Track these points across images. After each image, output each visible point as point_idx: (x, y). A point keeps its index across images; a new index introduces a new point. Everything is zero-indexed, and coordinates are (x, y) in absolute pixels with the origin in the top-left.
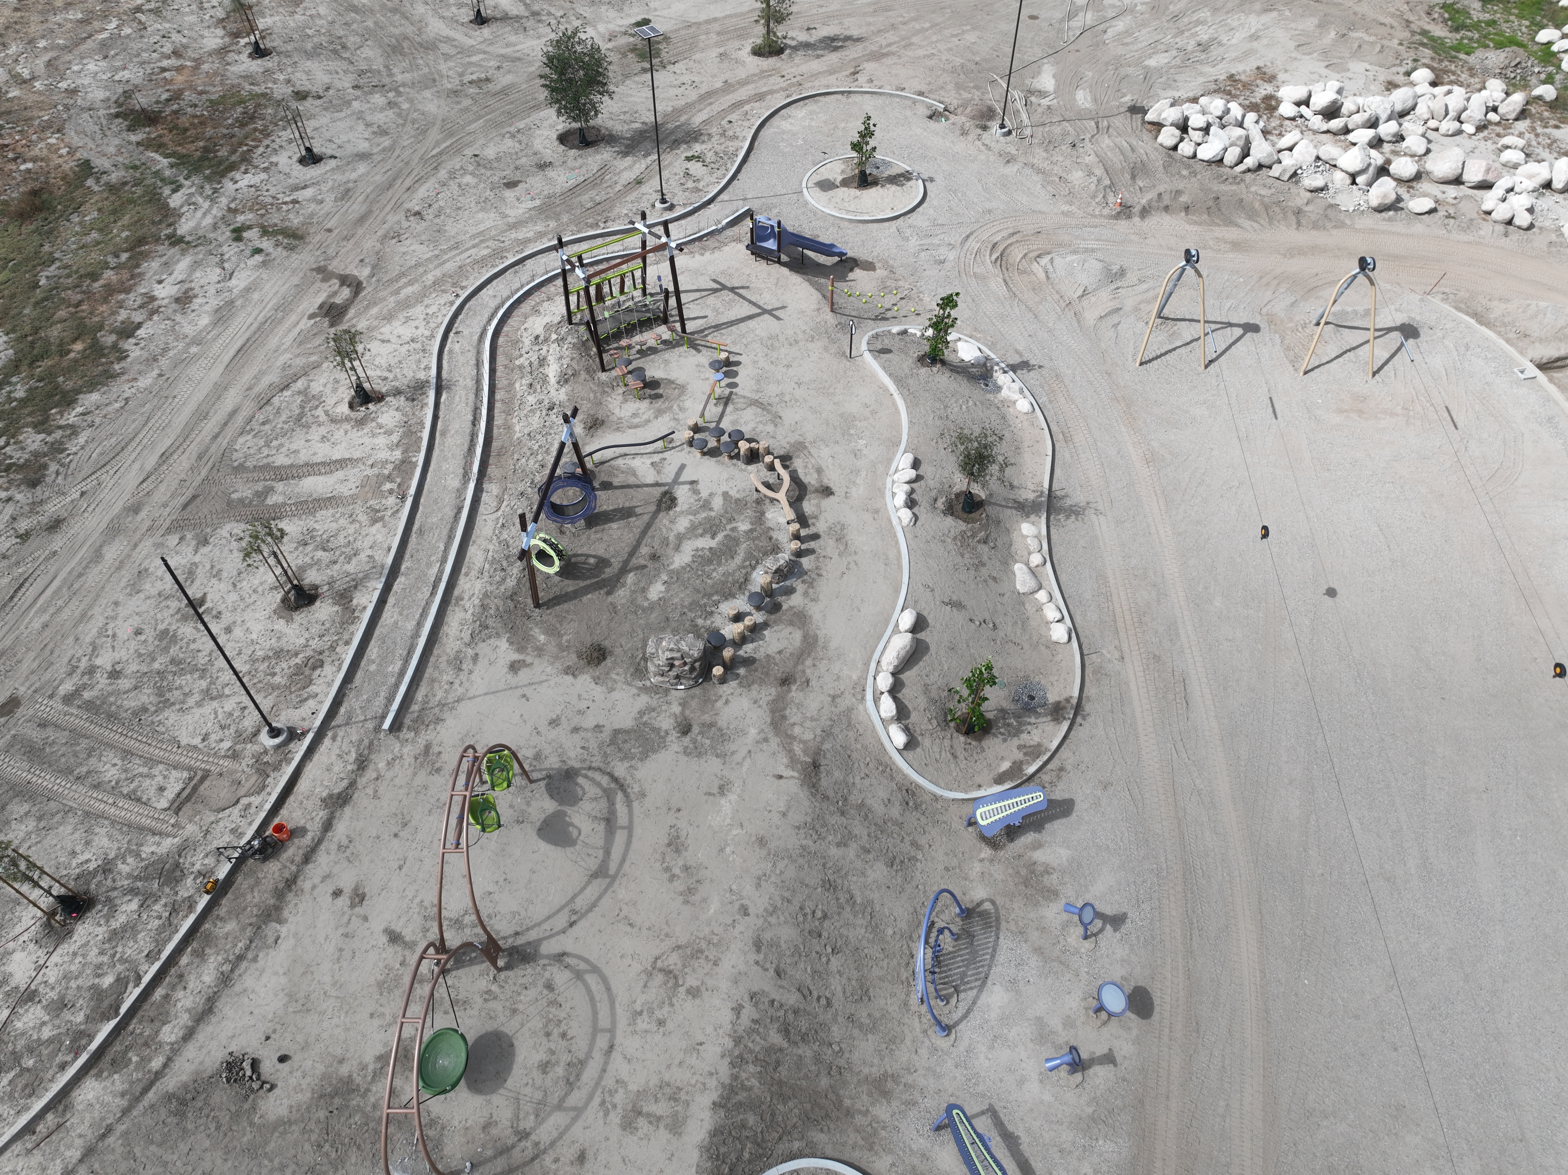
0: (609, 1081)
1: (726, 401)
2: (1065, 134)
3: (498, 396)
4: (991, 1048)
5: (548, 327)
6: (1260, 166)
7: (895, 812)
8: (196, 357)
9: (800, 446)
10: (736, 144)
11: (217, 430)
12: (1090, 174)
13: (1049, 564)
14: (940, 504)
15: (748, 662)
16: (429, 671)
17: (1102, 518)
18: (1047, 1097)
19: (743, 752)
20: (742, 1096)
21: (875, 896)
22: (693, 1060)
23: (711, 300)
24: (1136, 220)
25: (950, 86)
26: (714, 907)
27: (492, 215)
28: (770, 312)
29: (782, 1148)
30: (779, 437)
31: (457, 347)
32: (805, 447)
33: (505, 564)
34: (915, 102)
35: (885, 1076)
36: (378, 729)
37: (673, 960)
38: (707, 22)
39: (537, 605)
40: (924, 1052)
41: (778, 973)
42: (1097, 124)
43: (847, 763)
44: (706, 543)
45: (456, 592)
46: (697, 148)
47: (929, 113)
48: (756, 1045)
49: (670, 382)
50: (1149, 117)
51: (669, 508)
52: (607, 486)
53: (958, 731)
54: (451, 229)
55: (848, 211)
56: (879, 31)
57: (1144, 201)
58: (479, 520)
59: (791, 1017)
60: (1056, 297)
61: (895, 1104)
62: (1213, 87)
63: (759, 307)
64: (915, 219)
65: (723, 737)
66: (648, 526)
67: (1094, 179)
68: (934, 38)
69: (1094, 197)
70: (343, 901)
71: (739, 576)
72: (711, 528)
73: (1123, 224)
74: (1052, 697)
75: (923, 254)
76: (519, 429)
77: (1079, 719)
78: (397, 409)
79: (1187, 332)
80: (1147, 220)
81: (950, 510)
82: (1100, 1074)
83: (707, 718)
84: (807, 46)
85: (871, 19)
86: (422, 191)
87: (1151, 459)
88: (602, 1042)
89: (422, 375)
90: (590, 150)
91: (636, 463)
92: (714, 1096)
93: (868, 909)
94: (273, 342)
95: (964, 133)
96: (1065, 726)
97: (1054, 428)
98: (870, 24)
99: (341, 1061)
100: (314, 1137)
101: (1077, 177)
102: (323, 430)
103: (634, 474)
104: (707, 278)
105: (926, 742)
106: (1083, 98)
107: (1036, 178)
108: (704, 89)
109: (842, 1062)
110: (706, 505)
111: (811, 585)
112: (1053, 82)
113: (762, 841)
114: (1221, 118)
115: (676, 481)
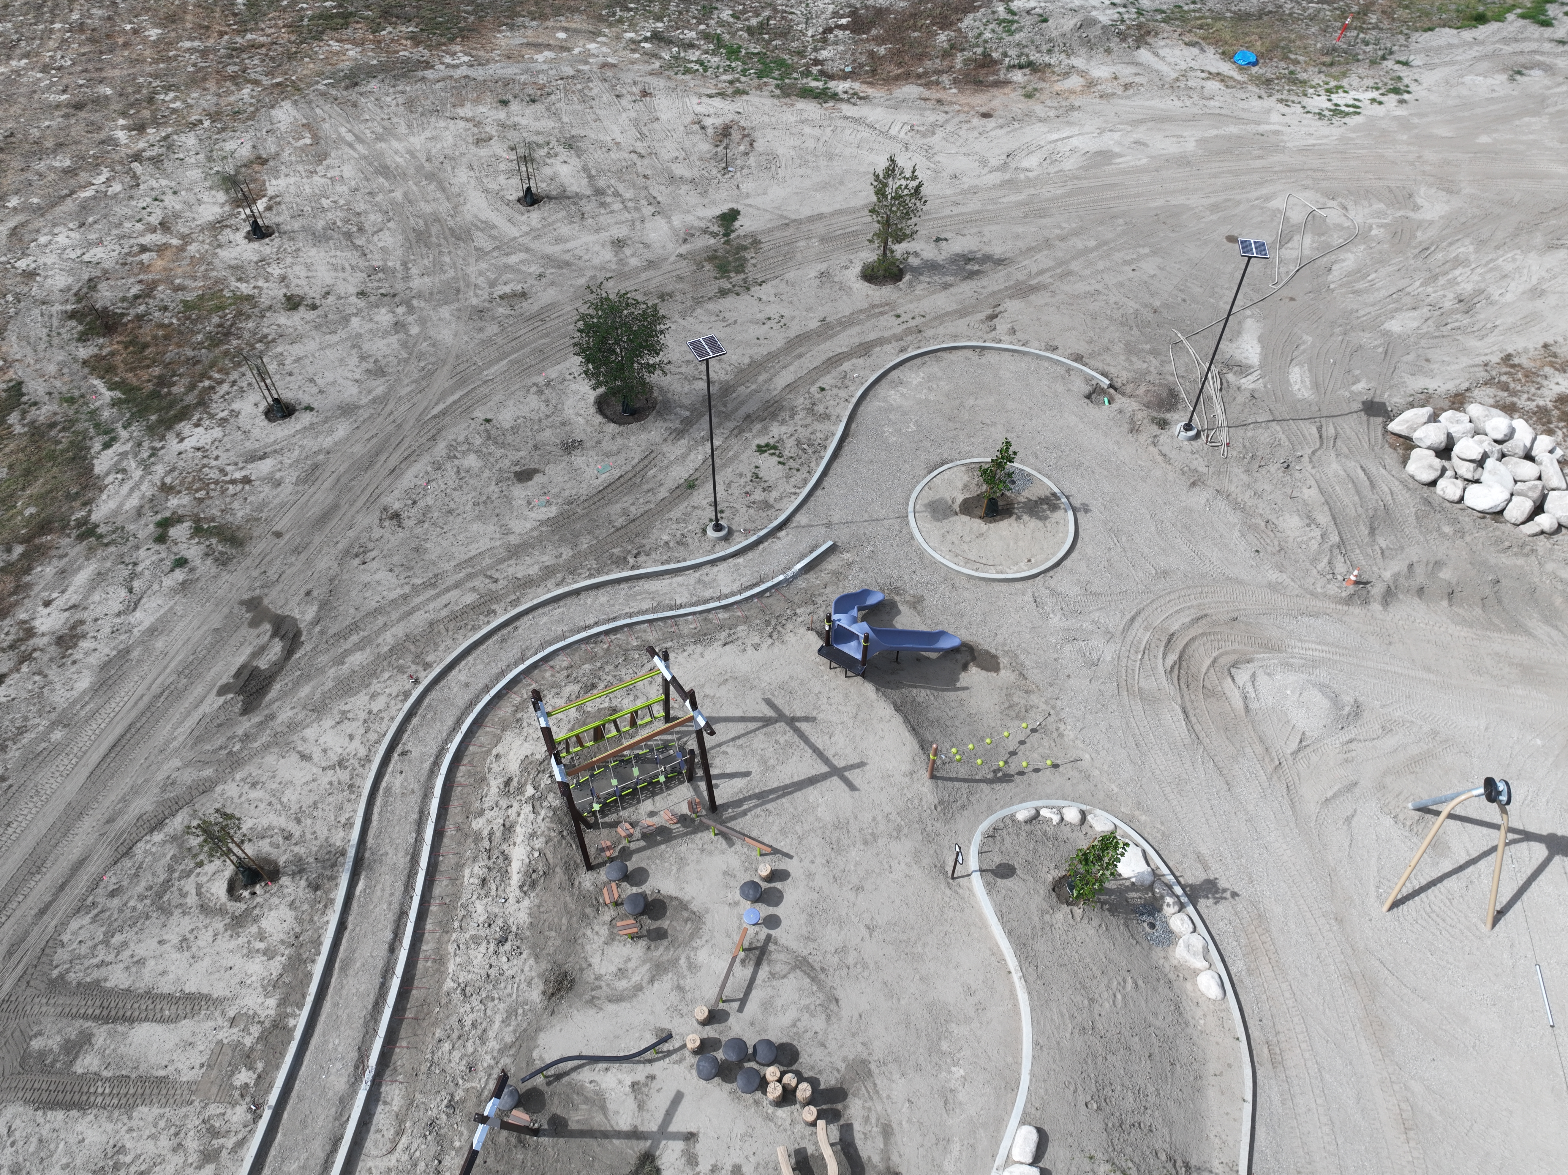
1: (760, 956)
2: (1275, 445)
3: (437, 891)
6: (1560, 530)
8: (57, 749)
9: (862, 1069)
10: (826, 428)
11: (47, 898)
12: (1310, 521)
23: (760, 741)
24: (1376, 607)
25: (1118, 348)
27: (491, 528)
28: (841, 773)
31: (399, 780)
32: (870, 1073)
34: (1069, 369)
38: (811, 219)
42: (1319, 429)
46: (775, 431)
47: (1087, 389)
49: (683, 905)
50: (1395, 426)
52: (558, 1127)
54: (433, 549)
55: (968, 561)
56: (1030, 249)
57: (1387, 575)
62: (1482, 375)
63: (826, 761)
64: (1062, 581)
67: (1317, 533)
68: (1101, 265)
69: (1314, 560)
73: (1357, 615)
75: (1068, 647)
76: (452, 972)
78: (291, 905)
80: (1391, 609)
84: (933, 267)
85: (1020, 229)
86: (409, 479)
87: (1410, 1122)
89: (337, 839)
90: (634, 426)
91: (610, 1081)
94: (163, 731)
95: (1134, 429)
97: (1255, 1033)
98: (1017, 237)
101: (1291, 523)
102: (186, 924)
103: (603, 1107)
104: (759, 695)
106: (1299, 381)
107: (1232, 517)
108: (795, 330)
112: (1258, 349)
114: (1501, 444)
115: (663, 1133)
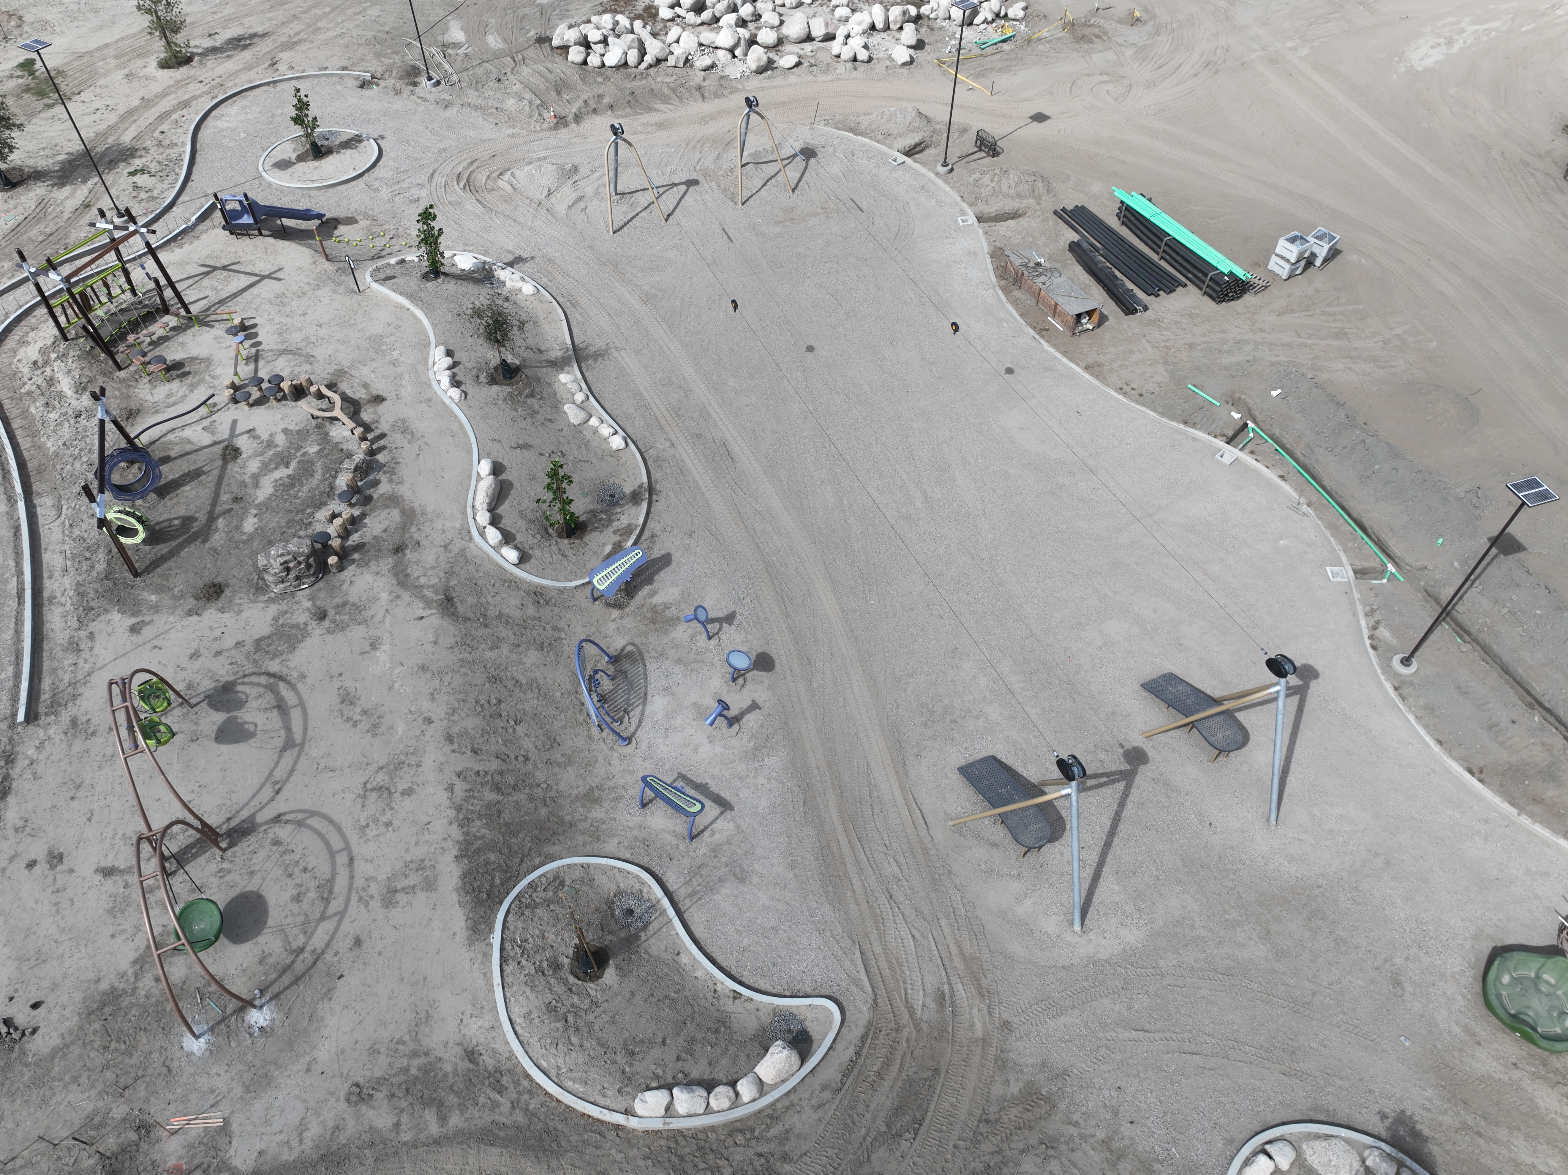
0: (359, 882)
1: (256, 358)
2: (488, 73)
4: (666, 737)
5: (43, 351)
6: (659, 61)
7: (531, 611)
9: (341, 373)
10: (177, 150)
12: (521, 99)
13: (591, 398)
14: (483, 378)
15: (359, 547)
16: (46, 665)
17: (623, 353)
18: (718, 750)
19: (381, 613)
20: (478, 844)
21: (537, 674)
22: (426, 836)
23: (206, 282)
24: (573, 126)
25: (370, 57)
26: (401, 728)
28: (269, 277)
29: (524, 867)
30: (318, 372)
33: (87, 554)
34: (341, 77)
35: (591, 789)
36: (13, 725)
37: (381, 778)
38: (99, 49)
39: (136, 574)
40: (615, 762)
41: (475, 752)
42: (513, 58)
43: (476, 588)
44: (282, 473)
45: (46, 594)
46: (137, 163)
47: (358, 83)
48: (477, 805)
49: (193, 359)
50: (556, 42)
51: (235, 458)
52: (166, 460)
53: (560, 536)
55: (313, 181)
56: (283, 23)
57: (574, 110)
58: (43, 531)
59: (498, 778)
60: (527, 201)
61: (606, 805)
62: (600, 9)
63: (256, 275)
64: (379, 171)
65: (358, 608)
66: (221, 478)
67: (526, 102)
68: (339, 19)
69: (531, 117)
70: (41, 868)
71: (324, 487)
72: (283, 460)
73: (563, 133)
74: (628, 489)
75: (397, 198)
76: (51, 445)
77: (654, 498)
79: (643, 199)
80: (582, 125)
81: (493, 381)
82: (751, 720)
83: (338, 600)
84: (214, 50)
85: (271, 15)
87: (646, 299)
88: (342, 859)
90: (20, 190)
91: (187, 433)
92: (455, 852)
93: (533, 685)
95: (398, 93)
96: (645, 505)
97: (560, 300)
98: (271, 19)
99: (98, 981)
100: (96, 1045)
101: (510, 104)
103: (189, 442)
104: (195, 265)
105: (537, 553)
106: (493, 41)
107: (476, 114)
108: (122, 110)
109: (553, 794)
110: (270, 444)
111: (393, 472)
112: (463, 33)
113: (423, 668)
114: (613, 30)
115: (233, 435)
